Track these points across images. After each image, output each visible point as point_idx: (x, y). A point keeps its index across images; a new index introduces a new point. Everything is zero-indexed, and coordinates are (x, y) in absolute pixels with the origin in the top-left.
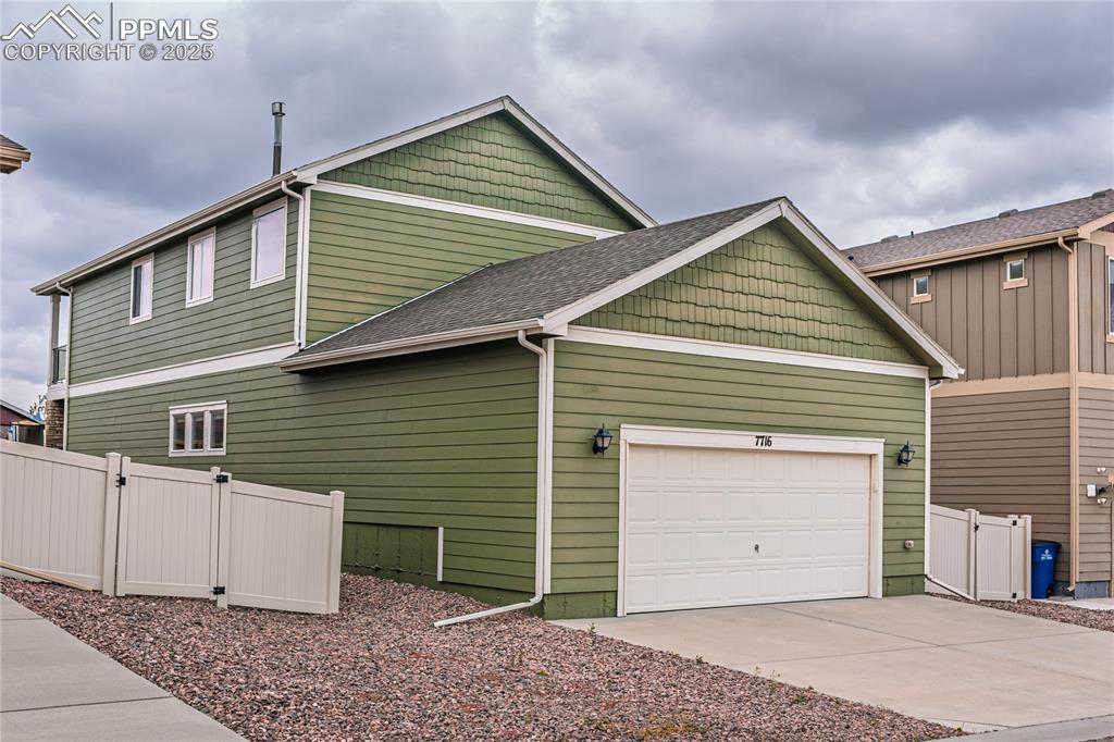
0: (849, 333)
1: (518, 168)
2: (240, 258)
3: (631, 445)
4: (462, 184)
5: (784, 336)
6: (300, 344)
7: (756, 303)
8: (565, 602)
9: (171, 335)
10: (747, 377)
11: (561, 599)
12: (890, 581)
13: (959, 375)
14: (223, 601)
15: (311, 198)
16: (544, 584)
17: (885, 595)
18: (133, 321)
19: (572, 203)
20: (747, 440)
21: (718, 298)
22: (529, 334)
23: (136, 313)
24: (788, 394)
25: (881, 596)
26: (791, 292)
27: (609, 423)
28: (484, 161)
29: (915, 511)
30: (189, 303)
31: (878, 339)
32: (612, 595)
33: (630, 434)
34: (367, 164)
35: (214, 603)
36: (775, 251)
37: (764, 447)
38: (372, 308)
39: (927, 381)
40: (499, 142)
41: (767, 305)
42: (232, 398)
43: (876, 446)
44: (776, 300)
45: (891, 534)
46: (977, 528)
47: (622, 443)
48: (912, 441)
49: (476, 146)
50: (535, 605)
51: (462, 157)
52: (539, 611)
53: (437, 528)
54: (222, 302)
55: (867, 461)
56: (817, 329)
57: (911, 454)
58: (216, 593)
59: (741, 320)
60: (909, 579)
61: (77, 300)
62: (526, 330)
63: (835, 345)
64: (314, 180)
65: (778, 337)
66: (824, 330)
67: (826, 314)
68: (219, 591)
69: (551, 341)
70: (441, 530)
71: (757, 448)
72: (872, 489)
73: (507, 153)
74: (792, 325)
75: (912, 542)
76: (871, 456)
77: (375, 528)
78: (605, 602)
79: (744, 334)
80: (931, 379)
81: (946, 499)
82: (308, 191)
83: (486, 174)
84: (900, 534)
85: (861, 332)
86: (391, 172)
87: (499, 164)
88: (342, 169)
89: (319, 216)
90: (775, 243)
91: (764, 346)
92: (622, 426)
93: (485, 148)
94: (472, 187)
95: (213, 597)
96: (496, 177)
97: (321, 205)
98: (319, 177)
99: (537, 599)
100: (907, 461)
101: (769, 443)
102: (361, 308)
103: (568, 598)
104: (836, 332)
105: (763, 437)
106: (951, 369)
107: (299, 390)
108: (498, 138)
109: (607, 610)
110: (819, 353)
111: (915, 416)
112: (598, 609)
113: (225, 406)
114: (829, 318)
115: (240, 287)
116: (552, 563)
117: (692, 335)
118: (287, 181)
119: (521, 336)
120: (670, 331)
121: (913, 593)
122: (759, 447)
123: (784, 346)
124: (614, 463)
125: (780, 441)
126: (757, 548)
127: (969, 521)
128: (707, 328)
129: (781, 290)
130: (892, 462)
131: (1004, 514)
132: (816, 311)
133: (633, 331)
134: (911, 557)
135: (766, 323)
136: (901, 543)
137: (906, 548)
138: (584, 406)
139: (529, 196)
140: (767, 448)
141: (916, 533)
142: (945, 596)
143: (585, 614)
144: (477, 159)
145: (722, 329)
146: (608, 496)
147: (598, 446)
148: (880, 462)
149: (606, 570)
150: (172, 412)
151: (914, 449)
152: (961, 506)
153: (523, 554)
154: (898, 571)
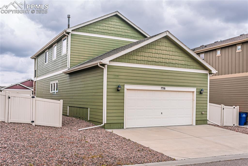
0: (187, 63)
1: (120, 27)
2: (60, 49)
3: (127, 89)
4: (107, 31)
5: (169, 64)
6: (68, 68)
7: (161, 56)
8: (110, 125)
9: (51, 66)
10: (159, 73)
11: (109, 125)
12: (198, 121)
13: (216, 73)
14: (34, 124)
15: (71, 35)
16: (105, 121)
17: (196, 124)
18: (45, 64)
19: (134, 35)
20: (159, 88)
21: (151, 55)
22: (100, 64)
23: (46, 62)
24: (170, 77)
25: (195, 125)
26: (171, 53)
27: (121, 84)
28: (112, 26)
29: (205, 105)
30: (53, 59)
31: (195, 64)
32: (123, 124)
33: (127, 87)
34: (84, 27)
35: (32, 124)
36: (166, 43)
37: (163, 90)
38: (85, 60)
39: (208, 74)
40: (116, 22)
41: (164, 56)
42: (59, 80)
43: (194, 90)
44: (167, 55)
45: (198, 110)
46: (223, 109)
47: (125, 89)
48: (203, 88)
49: (110, 23)
50: (102, 126)
51: (107, 25)
52: (103, 127)
53: (88, 108)
54: (58, 59)
55: (192, 93)
56: (177, 62)
57: (203, 91)
58: (32, 122)
59: (157, 60)
60: (203, 121)
61: (38, 60)
62: (100, 63)
63: (183, 66)
64: (71, 31)
65: (167, 64)
66: (180, 62)
67: (180, 58)
68: (33, 122)
69: (106, 65)
70: (89, 108)
71: (161, 90)
72: (193, 100)
73: (118, 24)
74: (171, 61)
75: (204, 112)
76: (193, 92)
77: (79, 108)
78: (121, 126)
79: (158, 63)
80: (209, 74)
81: (215, 102)
82: (70, 34)
83: (113, 29)
84: (200, 110)
85: (190, 62)
86: (90, 29)
87: (116, 27)
88: (78, 29)
89: (73, 39)
90: (167, 42)
91: (163, 66)
92: (125, 85)
93: (112, 23)
94: (109, 32)
95: (31, 123)
96: (115, 30)
97: (73, 37)
98: (72, 30)
99: (103, 124)
100: (202, 93)
101: (164, 89)
102: (83, 60)
103: (111, 124)
104: (183, 62)
105: (163, 87)
106: (214, 71)
107: (68, 78)
108: (115, 21)
109: (121, 127)
110: (179, 67)
111: (205, 82)
112: (119, 127)
113: (58, 82)
114: (181, 59)
115: (60, 56)
116: (107, 116)
117: (144, 64)
118: (65, 32)
119: (99, 64)
120: (138, 63)
121: (204, 124)
122: (162, 90)
123: (169, 66)
124: (123, 93)
125: (167, 88)
126: (162, 113)
127: (222, 107)
128: (148, 62)
129: (168, 53)
130: (198, 93)
131: (232, 106)
132: (178, 58)
133: (128, 63)
134: (204, 116)
135: (164, 60)
136: (201, 112)
137: (202, 114)
138: (115, 80)
139: (123, 34)
140: (164, 90)
141: (205, 110)
142: (213, 125)
143: (116, 128)
144: (111, 26)
145: (152, 62)
146: (122, 101)
147: (119, 89)
148: (195, 93)
149: (121, 118)
150: (51, 83)
151: (204, 90)
152: (220, 104)
153: (100, 114)
154: (200, 119)
